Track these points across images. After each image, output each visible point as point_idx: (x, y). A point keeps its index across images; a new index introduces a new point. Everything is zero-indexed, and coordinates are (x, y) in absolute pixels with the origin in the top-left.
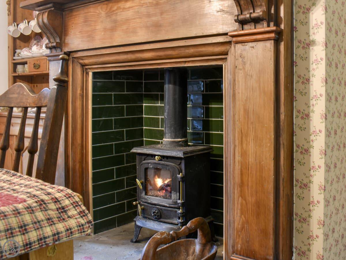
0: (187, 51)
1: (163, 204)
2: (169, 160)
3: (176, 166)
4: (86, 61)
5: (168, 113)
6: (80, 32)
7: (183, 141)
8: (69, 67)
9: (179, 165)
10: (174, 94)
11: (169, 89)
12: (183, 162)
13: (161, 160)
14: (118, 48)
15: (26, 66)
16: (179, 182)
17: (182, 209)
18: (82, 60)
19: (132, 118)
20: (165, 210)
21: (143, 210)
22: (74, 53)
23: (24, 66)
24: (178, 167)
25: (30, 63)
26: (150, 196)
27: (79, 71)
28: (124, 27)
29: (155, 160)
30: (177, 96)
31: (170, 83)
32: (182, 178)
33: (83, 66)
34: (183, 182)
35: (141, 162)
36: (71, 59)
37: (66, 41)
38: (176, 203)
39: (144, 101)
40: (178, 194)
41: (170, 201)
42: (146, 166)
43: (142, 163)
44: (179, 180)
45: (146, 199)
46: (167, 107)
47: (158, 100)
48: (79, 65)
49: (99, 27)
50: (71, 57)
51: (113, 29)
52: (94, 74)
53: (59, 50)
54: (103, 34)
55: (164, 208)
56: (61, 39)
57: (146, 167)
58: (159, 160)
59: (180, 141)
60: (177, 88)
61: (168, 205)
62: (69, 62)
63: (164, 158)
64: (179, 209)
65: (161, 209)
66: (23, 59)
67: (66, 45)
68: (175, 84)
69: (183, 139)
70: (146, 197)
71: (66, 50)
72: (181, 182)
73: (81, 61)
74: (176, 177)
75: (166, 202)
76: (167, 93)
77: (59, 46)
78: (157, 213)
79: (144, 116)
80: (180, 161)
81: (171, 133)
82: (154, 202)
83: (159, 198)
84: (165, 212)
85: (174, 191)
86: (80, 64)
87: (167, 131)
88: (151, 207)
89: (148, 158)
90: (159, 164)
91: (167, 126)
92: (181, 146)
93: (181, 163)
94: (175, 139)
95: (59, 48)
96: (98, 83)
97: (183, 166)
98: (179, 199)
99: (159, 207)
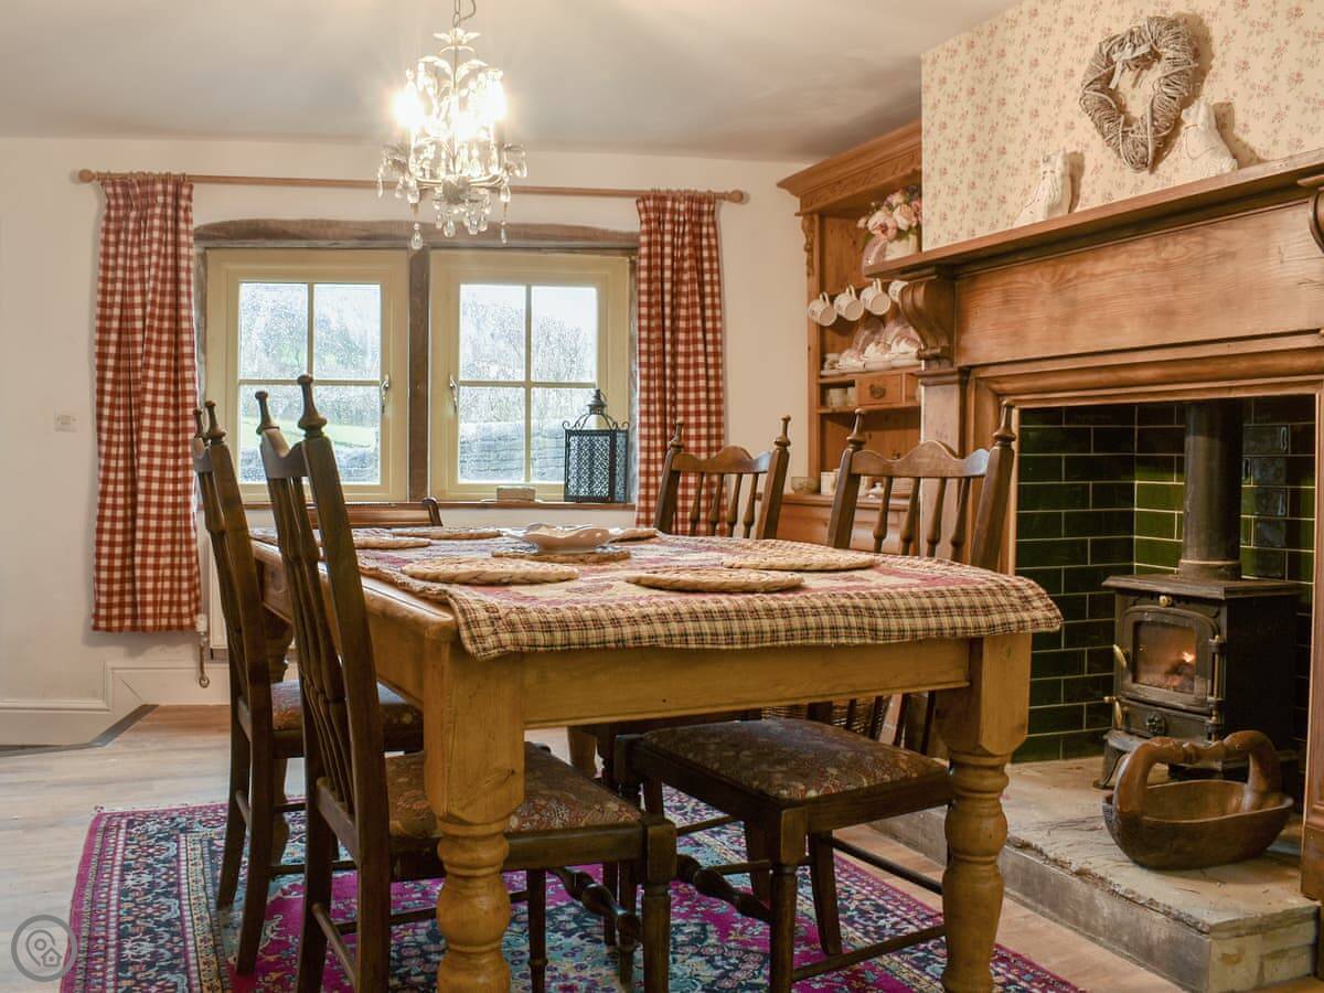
0: (1233, 366)
1: (1174, 703)
2: (1192, 605)
3: (1208, 618)
4: (1007, 386)
5: (1193, 500)
6: (993, 325)
7: (1229, 566)
8: (968, 398)
9: (1215, 617)
10: (1209, 458)
11: (1197, 448)
12: (1224, 611)
13: (1172, 605)
14: (1078, 359)
15: (850, 390)
16: (1214, 654)
17: (1216, 716)
18: (998, 383)
19: (1106, 512)
20: (1175, 716)
21: (1126, 715)
22: (978, 369)
23: (846, 392)
24: (1211, 621)
25: (860, 384)
26: (1143, 684)
27: (989, 407)
28: (1093, 316)
29: (1158, 604)
30: (1215, 464)
31: (1198, 432)
32: (1220, 646)
33: (999, 395)
34: (1221, 654)
35: (1126, 608)
36: (974, 383)
37: (962, 343)
38: (1204, 702)
39: (1136, 475)
40: (1209, 682)
41: (1190, 698)
42: (1138, 617)
43: (1128, 611)
44: (1214, 650)
45: (1132, 691)
46: (1191, 487)
47: (1173, 472)
48: (990, 394)
49: (1037, 314)
50: (972, 377)
51: (1068, 320)
52: (1023, 412)
53: (945, 363)
54: (1045, 328)
55: (1175, 712)
56: (950, 340)
57: (1139, 619)
58: (1168, 606)
59: (1220, 567)
60: (1217, 443)
61: (1184, 707)
62: (969, 387)
63: (1179, 602)
64: (1210, 716)
65: (1168, 715)
66: (844, 375)
67: (962, 351)
68: (1210, 433)
69: (1228, 563)
70: (1135, 686)
71: (963, 362)
72: (1217, 657)
73: (996, 386)
74: (1207, 645)
75: (1179, 700)
76: (1191, 456)
77: (946, 356)
78: (1159, 721)
79: (1136, 509)
80: (1216, 609)
81: (1198, 547)
82: (1154, 698)
83: (1165, 691)
84: (1176, 721)
85: (1201, 676)
86: (993, 391)
87: (1189, 543)
88: (1146, 709)
89: (1145, 599)
90: (1167, 613)
91: (1189, 531)
92: (1224, 577)
93: (1218, 614)
94: (1208, 560)
95: (947, 358)
96: (1031, 434)
97: (1223, 620)
98: (1212, 694)
99: (1164, 710)
